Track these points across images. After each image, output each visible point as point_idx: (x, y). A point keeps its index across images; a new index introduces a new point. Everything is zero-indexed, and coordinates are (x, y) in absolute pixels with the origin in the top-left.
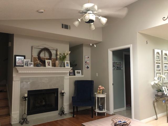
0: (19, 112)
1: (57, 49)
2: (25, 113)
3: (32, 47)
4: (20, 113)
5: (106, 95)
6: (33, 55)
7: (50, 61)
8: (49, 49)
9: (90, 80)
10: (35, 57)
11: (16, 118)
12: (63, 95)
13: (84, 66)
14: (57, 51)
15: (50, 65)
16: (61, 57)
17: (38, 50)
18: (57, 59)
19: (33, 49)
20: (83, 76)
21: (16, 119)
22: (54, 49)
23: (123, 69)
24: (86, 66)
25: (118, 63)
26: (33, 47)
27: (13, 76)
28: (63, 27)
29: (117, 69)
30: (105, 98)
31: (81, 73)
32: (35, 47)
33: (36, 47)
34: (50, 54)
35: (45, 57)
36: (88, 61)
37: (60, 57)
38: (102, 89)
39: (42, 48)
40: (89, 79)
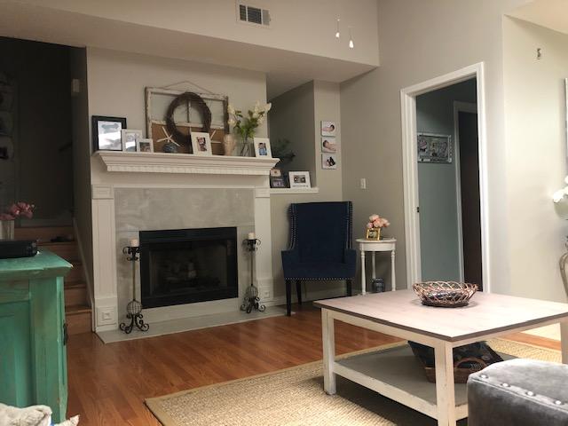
0: (116, 296)
1: (227, 98)
2: (134, 300)
3: (146, 88)
4: (118, 298)
5: (394, 245)
6: (149, 115)
7: (206, 135)
8: (201, 96)
9: (341, 200)
10: (157, 123)
11: (108, 314)
12: (253, 249)
13: (320, 157)
14: (225, 103)
15: (205, 150)
16: (241, 125)
17: (167, 101)
18: (227, 130)
19: (149, 95)
20: (316, 190)
21: (107, 317)
22: (218, 97)
23: (453, 160)
24: (326, 157)
25: (436, 139)
26: (149, 90)
27: (92, 183)
28: (243, 18)
29: (433, 161)
30: (393, 253)
31: (308, 180)
32: (154, 90)
33: (160, 91)
34: (206, 116)
35: (189, 125)
36: (331, 141)
37: (238, 123)
38: (381, 225)
39: (179, 93)
40: (337, 197)
